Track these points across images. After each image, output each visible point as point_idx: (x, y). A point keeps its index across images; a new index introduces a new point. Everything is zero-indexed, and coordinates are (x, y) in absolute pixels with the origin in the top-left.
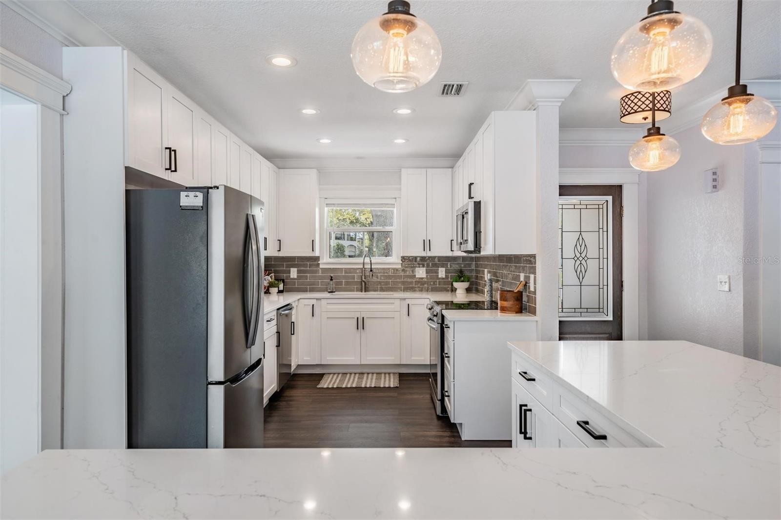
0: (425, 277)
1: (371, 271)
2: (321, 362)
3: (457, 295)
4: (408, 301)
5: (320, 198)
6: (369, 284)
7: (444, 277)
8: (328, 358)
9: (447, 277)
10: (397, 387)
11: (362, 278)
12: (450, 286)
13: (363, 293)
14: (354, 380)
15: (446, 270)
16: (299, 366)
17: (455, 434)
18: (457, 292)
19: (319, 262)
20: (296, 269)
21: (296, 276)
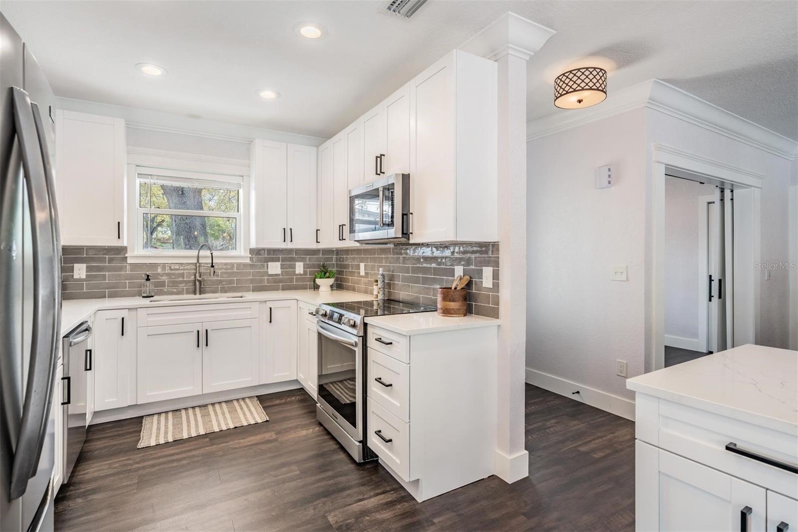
0: (280, 273)
1: (211, 266)
2: (137, 402)
3: (320, 292)
4: (269, 305)
5: (128, 164)
6: (206, 284)
7: (302, 272)
8: (148, 394)
9: (305, 272)
10: (267, 421)
11: (195, 275)
12: (313, 283)
13: (198, 296)
14: (196, 420)
15: (304, 264)
16: (96, 414)
17: (395, 486)
18: (321, 289)
19: (126, 255)
20: (84, 266)
21: (83, 276)
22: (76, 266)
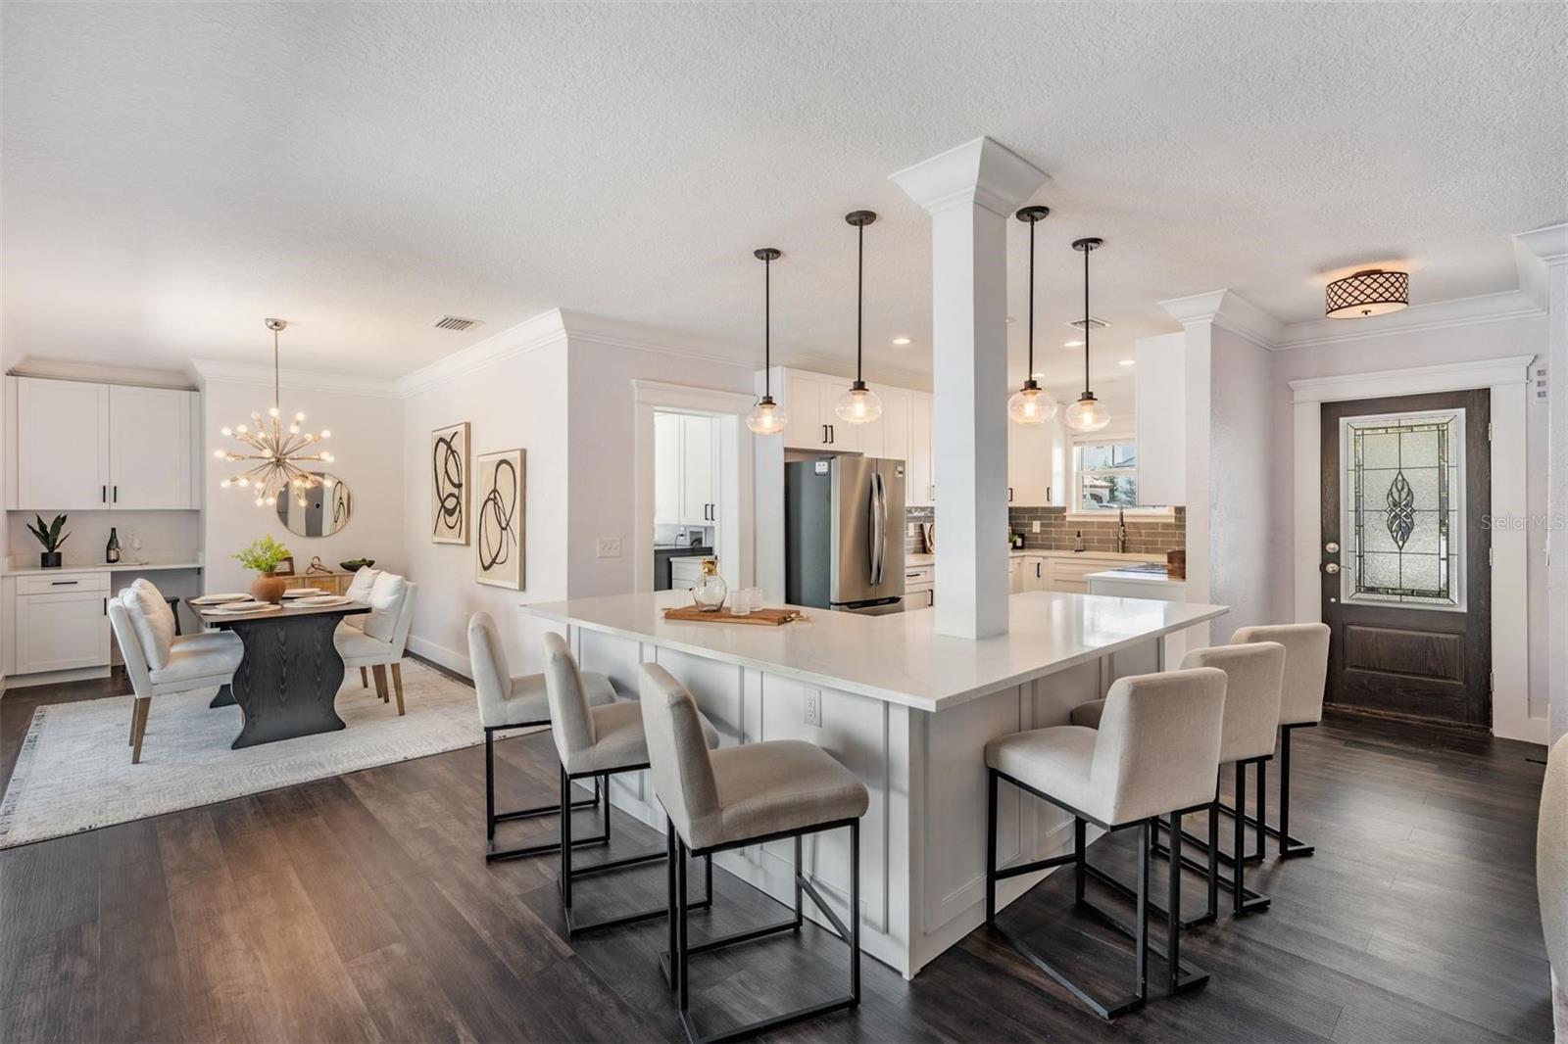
1: (1122, 525)
6: (1129, 543)
11: (1119, 534)
13: (1120, 554)
19: (1065, 514)
20: (1038, 523)
21: (1038, 531)
22: (1034, 522)
